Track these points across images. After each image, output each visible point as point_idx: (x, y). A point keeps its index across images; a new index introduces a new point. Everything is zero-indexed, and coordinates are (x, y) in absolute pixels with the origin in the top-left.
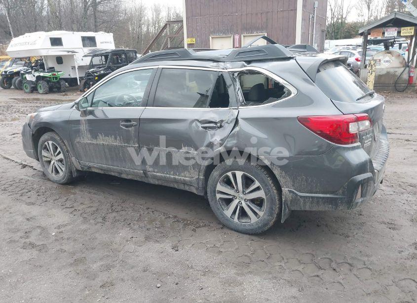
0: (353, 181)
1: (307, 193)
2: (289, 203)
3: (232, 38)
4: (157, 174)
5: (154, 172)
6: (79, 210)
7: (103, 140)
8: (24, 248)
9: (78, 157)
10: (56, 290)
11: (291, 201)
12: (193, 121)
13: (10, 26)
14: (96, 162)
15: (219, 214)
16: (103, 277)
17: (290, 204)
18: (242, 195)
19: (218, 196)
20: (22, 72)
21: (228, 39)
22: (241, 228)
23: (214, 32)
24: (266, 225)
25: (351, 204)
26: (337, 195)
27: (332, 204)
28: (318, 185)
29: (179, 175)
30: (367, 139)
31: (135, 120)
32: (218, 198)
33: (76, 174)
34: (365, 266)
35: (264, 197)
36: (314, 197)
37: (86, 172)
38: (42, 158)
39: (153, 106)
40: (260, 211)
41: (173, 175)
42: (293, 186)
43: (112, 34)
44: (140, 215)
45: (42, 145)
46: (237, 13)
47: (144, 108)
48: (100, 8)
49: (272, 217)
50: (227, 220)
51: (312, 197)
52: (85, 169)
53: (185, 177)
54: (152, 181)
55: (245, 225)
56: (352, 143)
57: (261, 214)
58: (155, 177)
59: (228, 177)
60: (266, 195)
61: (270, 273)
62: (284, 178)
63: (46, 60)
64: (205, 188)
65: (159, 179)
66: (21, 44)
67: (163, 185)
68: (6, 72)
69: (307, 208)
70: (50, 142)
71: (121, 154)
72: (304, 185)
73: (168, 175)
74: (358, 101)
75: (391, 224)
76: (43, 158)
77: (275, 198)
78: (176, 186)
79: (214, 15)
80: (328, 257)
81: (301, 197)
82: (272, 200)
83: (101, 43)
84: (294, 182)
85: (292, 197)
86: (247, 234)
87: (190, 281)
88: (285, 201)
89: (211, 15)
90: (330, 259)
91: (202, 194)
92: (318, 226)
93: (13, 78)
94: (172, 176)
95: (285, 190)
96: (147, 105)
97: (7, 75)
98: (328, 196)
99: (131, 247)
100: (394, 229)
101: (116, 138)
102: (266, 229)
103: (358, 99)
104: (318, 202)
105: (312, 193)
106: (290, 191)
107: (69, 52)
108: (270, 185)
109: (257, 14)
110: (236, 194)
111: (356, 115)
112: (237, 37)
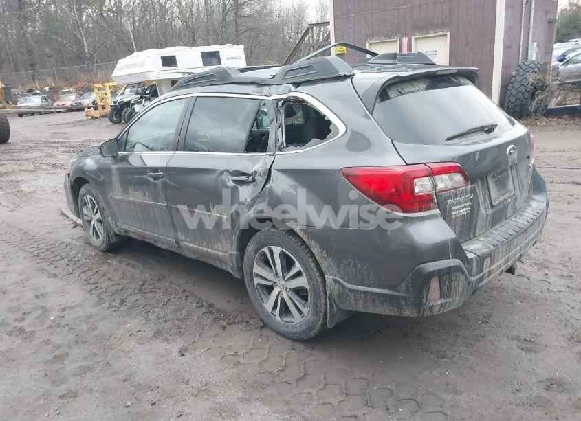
0: (419, 272)
1: (359, 285)
2: (336, 299)
3: (398, 43)
4: (190, 245)
5: (186, 241)
6: (101, 288)
7: (134, 196)
8: (10, 334)
9: (114, 218)
10: (10, 393)
11: (339, 296)
12: (222, 172)
13: (134, 42)
14: (130, 224)
15: (257, 307)
16: (71, 384)
17: (338, 299)
18: (282, 282)
19: (257, 281)
20: (132, 102)
21: (393, 44)
22: (283, 330)
23: (372, 36)
24: (311, 328)
25: (422, 308)
26: (399, 291)
27: (393, 306)
28: (371, 273)
29: (212, 248)
30: (459, 203)
31: (161, 169)
32: (256, 284)
33: (114, 238)
34: (441, 409)
35: (307, 287)
36: (367, 292)
37: (123, 236)
38: (83, 216)
39: (184, 150)
40: (304, 306)
41: (206, 247)
42: (339, 272)
43: (242, 47)
44: (169, 300)
45: (82, 200)
46: (405, 4)
47: (174, 152)
48: (246, 11)
49: (317, 317)
50: (268, 316)
51: (365, 292)
52: (122, 233)
53: (219, 250)
54: (188, 254)
55: (287, 327)
56: (420, 210)
57: (305, 310)
58: (188, 248)
59: (264, 254)
60: (309, 284)
61: (288, 403)
62: (325, 260)
63: (159, 86)
64: (241, 268)
65: (194, 251)
66: (128, 67)
67: (200, 260)
68: (115, 102)
69: (361, 309)
70: (89, 197)
71: (152, 215)
72: (352, 272)
73: (200, 247)
74: (450, 142)
75: (530, 341)
76: (85, 217)
77: (319, 289)
78: (213, 263)
79: (372, 10)
80: (389, 387)
81: (350, 290)
82: (315, 292)
83: (227, 59)
84: (339, 267)
85: (338, 290)
86: (290, 339)
87: (171, 402)
88: (330, 295)
89: (369, 10)
90: (391, 391)
91: (238, 276)
92: (405, 335)
93: (123, 109)
94: (205, 249)
95: (329, 278)
96: (177, 149)
97: (116, 106)
98: (386, 291)
99: (131, 343)
100: (529, 350)
101: (145, 194)
102: (312, 334)
103: (449, 139)
104: (373, 300)
105: (364, 286)
106: (335, 281)
107: (184, 73)
108: (312, 270)
109: (435, 4)
110: (276, 280)
111: (429, 165)
112: (405, 41)
